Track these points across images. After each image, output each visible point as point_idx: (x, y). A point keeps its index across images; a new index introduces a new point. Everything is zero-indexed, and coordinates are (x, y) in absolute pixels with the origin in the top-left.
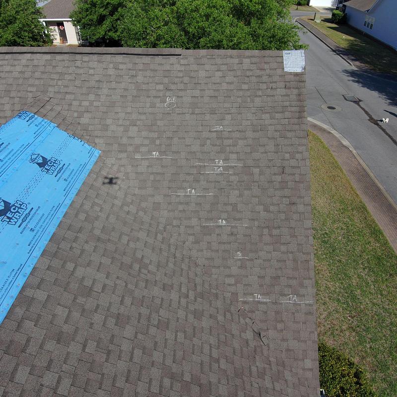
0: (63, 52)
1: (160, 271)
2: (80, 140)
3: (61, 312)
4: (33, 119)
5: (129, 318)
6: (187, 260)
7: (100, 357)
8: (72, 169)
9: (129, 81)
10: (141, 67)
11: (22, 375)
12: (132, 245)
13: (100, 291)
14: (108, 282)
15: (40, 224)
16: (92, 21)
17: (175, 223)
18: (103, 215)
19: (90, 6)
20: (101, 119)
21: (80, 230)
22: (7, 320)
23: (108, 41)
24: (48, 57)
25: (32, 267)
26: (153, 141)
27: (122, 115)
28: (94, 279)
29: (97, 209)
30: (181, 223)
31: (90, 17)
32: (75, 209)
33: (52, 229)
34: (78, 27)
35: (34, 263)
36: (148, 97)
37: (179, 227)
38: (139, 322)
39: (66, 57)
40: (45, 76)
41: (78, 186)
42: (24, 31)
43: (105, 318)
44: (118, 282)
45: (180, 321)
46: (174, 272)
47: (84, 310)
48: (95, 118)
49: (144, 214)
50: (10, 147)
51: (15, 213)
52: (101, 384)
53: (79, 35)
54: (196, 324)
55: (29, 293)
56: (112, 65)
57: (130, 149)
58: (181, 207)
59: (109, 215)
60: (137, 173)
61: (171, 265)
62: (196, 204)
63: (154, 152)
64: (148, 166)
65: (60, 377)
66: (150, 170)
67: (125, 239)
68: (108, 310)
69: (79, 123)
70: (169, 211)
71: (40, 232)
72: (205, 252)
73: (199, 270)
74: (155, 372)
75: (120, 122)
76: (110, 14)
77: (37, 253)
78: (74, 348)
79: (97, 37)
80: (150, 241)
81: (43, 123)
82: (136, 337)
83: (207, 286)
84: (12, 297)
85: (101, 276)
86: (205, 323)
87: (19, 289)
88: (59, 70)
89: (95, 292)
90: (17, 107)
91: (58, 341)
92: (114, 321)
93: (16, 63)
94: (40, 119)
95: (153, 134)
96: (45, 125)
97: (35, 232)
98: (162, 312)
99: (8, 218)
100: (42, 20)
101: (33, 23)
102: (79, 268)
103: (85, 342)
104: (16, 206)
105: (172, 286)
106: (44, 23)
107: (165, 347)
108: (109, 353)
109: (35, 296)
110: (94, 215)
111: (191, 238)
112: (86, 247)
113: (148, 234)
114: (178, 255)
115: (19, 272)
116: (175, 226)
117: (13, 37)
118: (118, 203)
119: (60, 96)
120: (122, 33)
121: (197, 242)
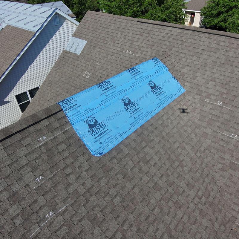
0: (190, 29)
1: (190, 174)
2: (177, 81)
3: (131, 164)
4: (158, 63)
5: (161, 188)
6: (210, 178)
7: (138, 199)
8: (166, 95)
9: (223, 53)
10: (235, 46)
11: (103, 182)
12: (180, 150)
13: (152, 165)
14: (158, 162)
15: (140, 117)
16: (213, 14)
17: (213, 151)
18: (171, 126)
19: (215, 5)
20: (194, 72)
21: (156, 129)
22: (108, 154)
23: (218, 28)
24: (180, 31)
25: (128, 135)
26: (222, 94)
27: (208, 73)
28: (152, 157)
29: (170, 121)
30: (217, 153)
31: (213, 12)
32: (158, 117)
33: (143, 122)
34: (203, 17)
35: (130, 134)
36: (232, 66)
37: (214, 154)
38: (165, 194)
39: (190, 32)
40: (174, 41)
41: (165, 105)
42: (172, 15)
43: (149, 180)
44: (163, 166)
45: (189, 210)
46: (198, 179)
47: (141, 170)
48: (191, 71)
49: (195, 136)
50: (142, 74)
51: (131, 107)
52: (133, 211)
53: (201, 22)
54: (198, 218)
55: (122, 147)
56: (216, 42)
57: (204, 94)
58: (221, 143)
59: (174, 127)
60: (201, 110)
61: (198, 174)
62: (234, 146)
63: (219, 101)
64: (211, 109)
65: (117, 194)
66: (211, 112)
67: (177, 145)
68: (152, 177)
69: (181, 71)
70: (212, 141)
71: (138, 121)
72: (226, 179)
73: (215, 188)
74: (162, 227)
75: (206, 77)
76: (226, 12)
77: (132, 130)
78: (129, 185)
79: (212, 24)
80: (192, 153)
81: (162, 66)
82: (160, 201)
83: (216, 201)
84: (114, 145)
85: (156, 157)
86: (205, 222)
87: (119, 143)
88: (183, 39)
89: (150, 164)
90: (153, 55)
91: (124, 177)
92: (153, 184)
93: (162, 31)
94: (162, 64)
95: (224, 90)
96: (163, 68)
97: (136, 120)
98: (180, 198)
99: (128, 108)
100: (184, 10)
101: (178, 11)
102: (147, 147)
103: (135, 186)
104: (133, 104)
105: (193, 187)
106: (184, 12)
107: (174, 218)
108: (143, 199)
109: (123, 150)
110: (166, 124)
111: (220, 166)
112: (155, 139)
113: (192, 149)
114: (206, 171)
115: (121, 135)
116: (212, 153)
117: (165, 17)
118: (182, 123)
119: (177, 54)
120: (229, 24)
121: (223, 170)
